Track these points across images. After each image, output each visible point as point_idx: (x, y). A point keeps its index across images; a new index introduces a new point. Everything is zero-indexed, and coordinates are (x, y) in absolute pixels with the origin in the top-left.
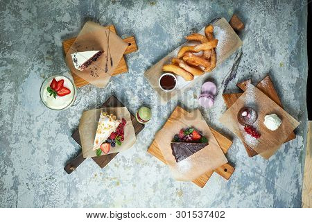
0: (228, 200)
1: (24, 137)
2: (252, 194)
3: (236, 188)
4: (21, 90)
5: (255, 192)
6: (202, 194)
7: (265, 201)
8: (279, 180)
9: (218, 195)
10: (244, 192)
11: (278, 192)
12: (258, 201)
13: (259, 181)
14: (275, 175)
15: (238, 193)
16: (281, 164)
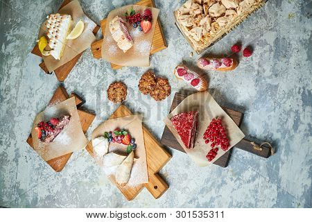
0: (219, 187)
1: (26, 110)
2: (249, 182)
3: (230, 173)
4: (25, 64)
5: (254, 179)
6: (189, 178)
7: (267, 191)
8: (284, 165)
9: (207, 181)
10: (239, 179)
11: (284, 181)
12: (256, 192)
13: (258, 166)
14: (280, 159)
15: (232, 179)
16: (288, 145)
